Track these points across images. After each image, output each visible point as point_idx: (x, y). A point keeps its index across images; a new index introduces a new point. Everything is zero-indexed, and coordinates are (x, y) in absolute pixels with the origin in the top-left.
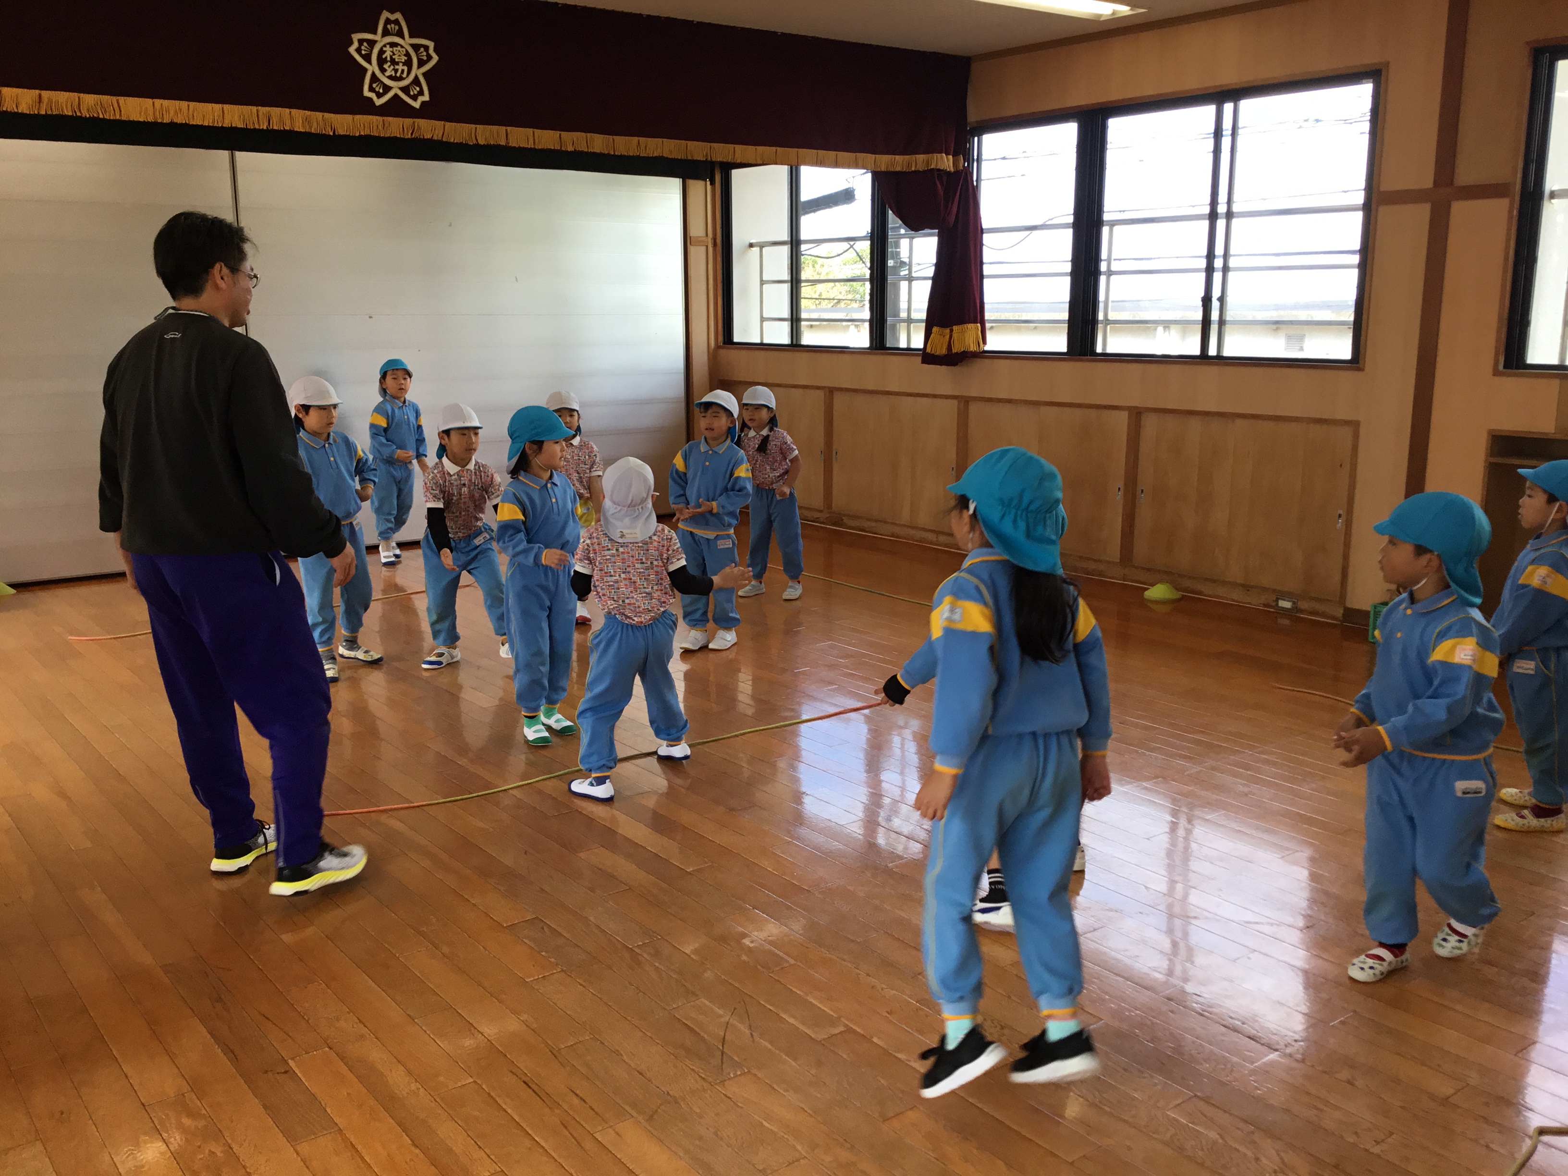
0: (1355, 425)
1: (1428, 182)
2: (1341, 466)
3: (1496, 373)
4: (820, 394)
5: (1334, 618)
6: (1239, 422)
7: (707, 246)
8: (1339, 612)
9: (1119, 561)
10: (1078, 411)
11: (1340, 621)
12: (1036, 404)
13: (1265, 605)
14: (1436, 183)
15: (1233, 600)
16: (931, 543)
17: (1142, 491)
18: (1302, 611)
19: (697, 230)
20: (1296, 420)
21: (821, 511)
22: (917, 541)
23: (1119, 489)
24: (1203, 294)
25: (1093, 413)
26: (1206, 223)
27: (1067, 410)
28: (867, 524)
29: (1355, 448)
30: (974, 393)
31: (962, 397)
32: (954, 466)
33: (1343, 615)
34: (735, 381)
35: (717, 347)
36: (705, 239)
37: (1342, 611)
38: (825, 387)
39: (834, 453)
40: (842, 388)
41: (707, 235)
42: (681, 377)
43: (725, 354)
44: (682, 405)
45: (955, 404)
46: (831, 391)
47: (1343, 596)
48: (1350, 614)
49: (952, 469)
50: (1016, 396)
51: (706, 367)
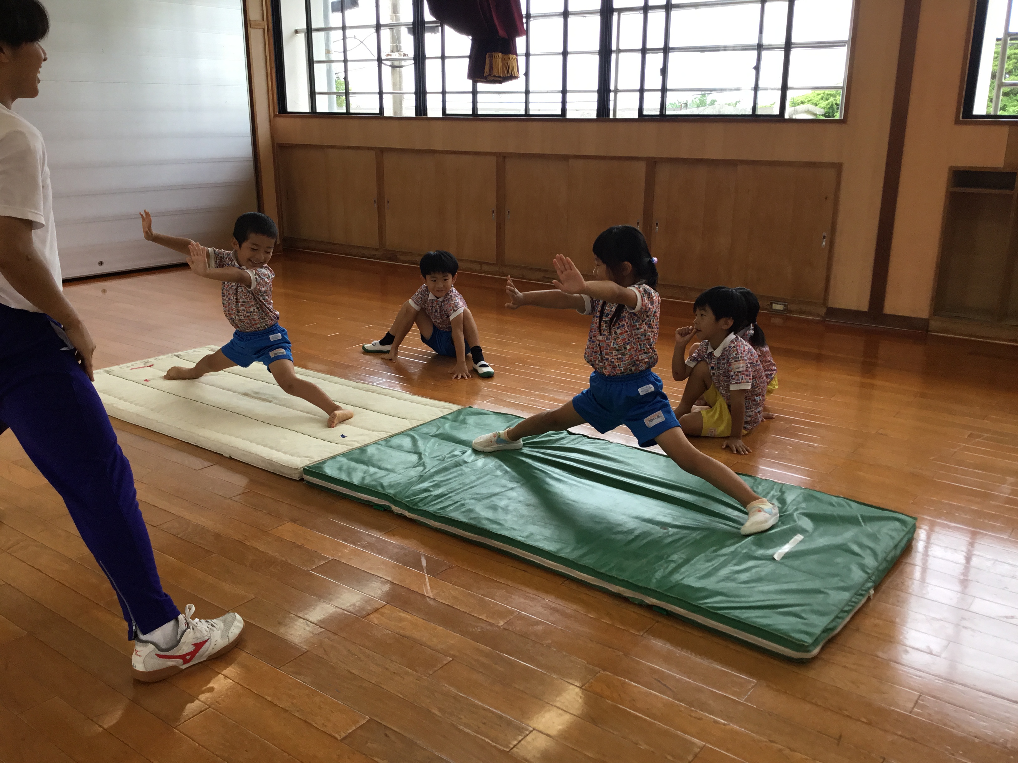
0: (838, 167)
2: (826, 198)
3: (957, 122)
4: (372, 154)
5: (818, 315)
6: (740, 167)
7: (264, 29)
8: (823, 311)
11: (823, 317)
12: (566, 158)
16: (475, 271)
17: (657, 224)
18: (791, 312)
19: (255, 15)
20: (790, 164)
21: (377, 250)
29: (838, 184)
30: (511, 150)
31: (500, 153)
32: (495, 209)
33: (826, 314)
34: (292, 144)
35: (275, 116)
36: (261, 22)
37: (825, 310)
38: (376, 148)
39: (386, 202)
40: (392, 148)
41: (263, 20)
42: (248, 140)
43: (282, 121)
44: (251, 164)
45: (494, 159)
46: (381, 151)
47: (825, 299)
48: (832, 312)
49: (493, 212)
50: (548, 151)
51: (268, 132)
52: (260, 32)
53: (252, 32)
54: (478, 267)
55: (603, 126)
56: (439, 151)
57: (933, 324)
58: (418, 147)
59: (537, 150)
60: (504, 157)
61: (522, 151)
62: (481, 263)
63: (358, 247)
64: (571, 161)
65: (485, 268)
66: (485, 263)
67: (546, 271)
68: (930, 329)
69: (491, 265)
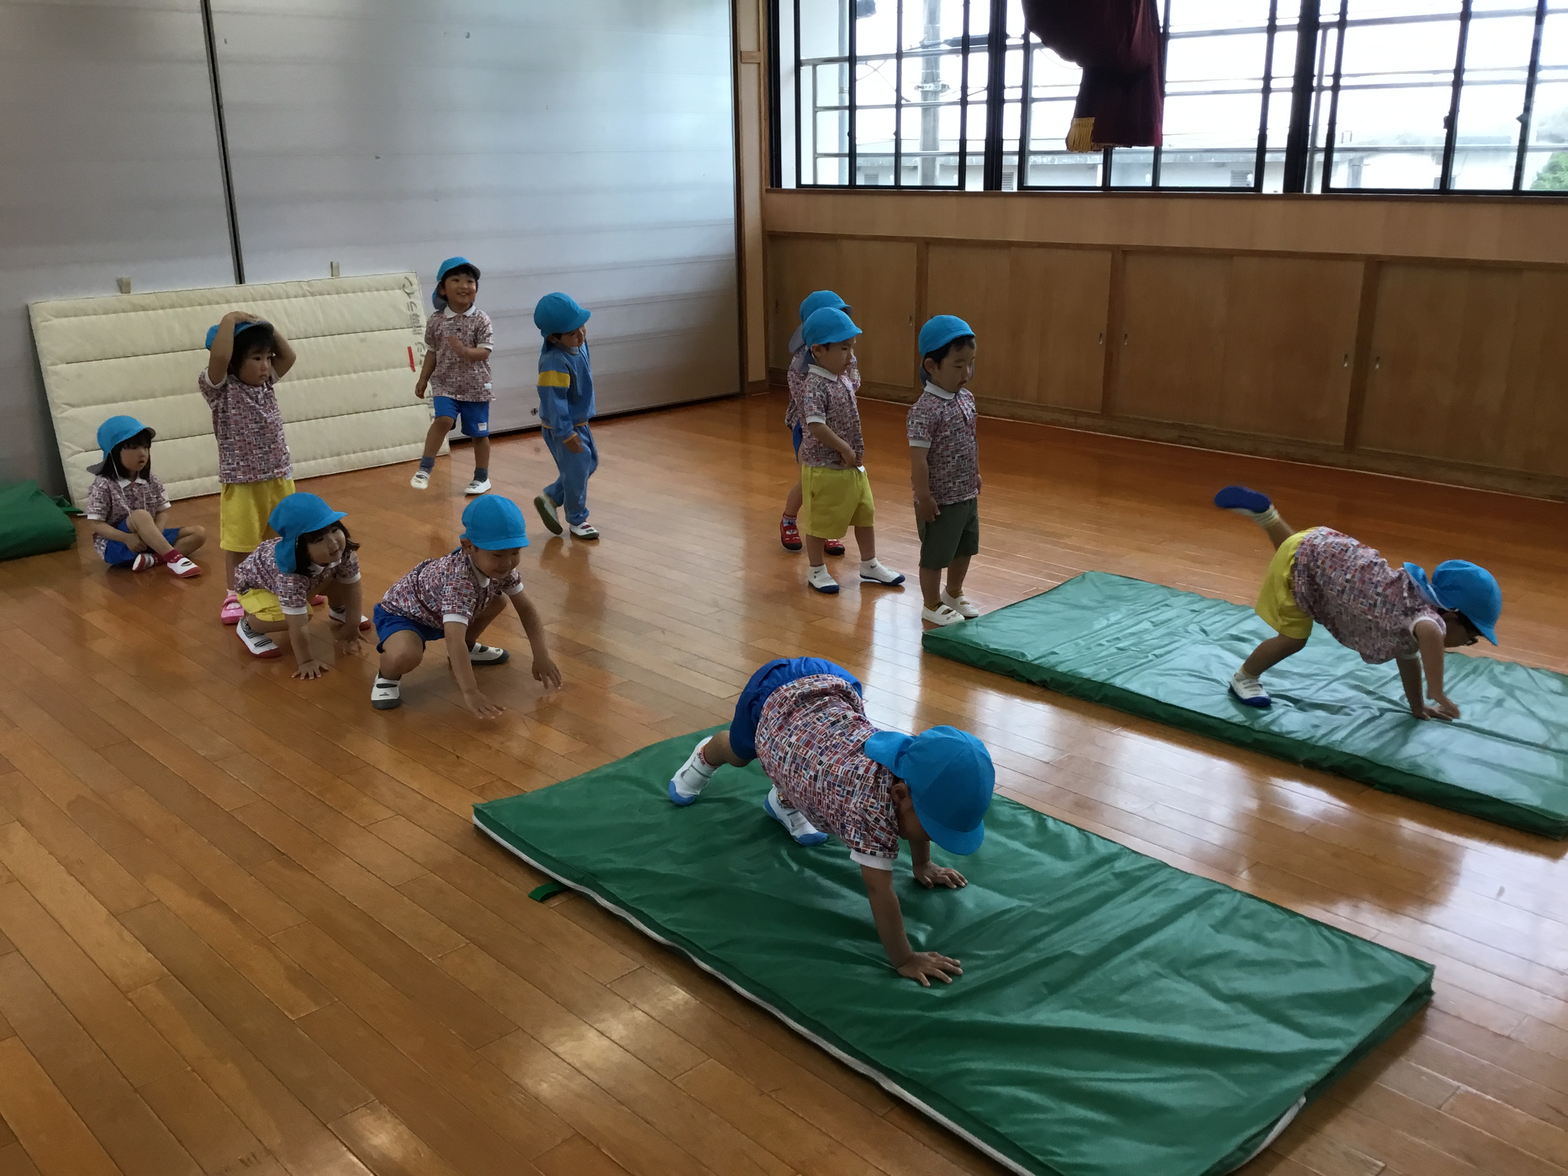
4: (913, 247)
6: (1526, 274)
7: (759, 64)
9: (1342, 444)
10: (1291, 263)
12: (1228, 255)
13: (1552, 497)
15: (1505, 491)
16: (1067, 425)
17: (1378, 358)
19: (748, 43)
22: (1046, 423)
23: (1346, 357)
24: (1447, 114)
26: (1457, 24)
30: (1137, 241)
31: (1118, 246)
32: (1104, 332)
34: (789, 233)
35: (767, 190)
36: (756, 54)
38: (917, 238)
40: (942, 239)
41: (759, 50)
42: (731, 230)
43: (774, 197)
44: (733, 264)
45: (1108, 256)
46: (928, 243)
49: (1101, 335)
50: (1199, 243)
51: (758, 217)
52: (754, 67)
53: (743, 68)
54: (1071, 420)
55: (1294, 207)
56: (1018, 242)
58: (986, 236)
59: (1177, 242)
60: (1124, 252)
61: (1155, 243)
62: (1076, 414)
64: (1236, 259)
65: (1082, 420)
66: (1082, 414)
67: (1182, 427)
69: (1093, 416)
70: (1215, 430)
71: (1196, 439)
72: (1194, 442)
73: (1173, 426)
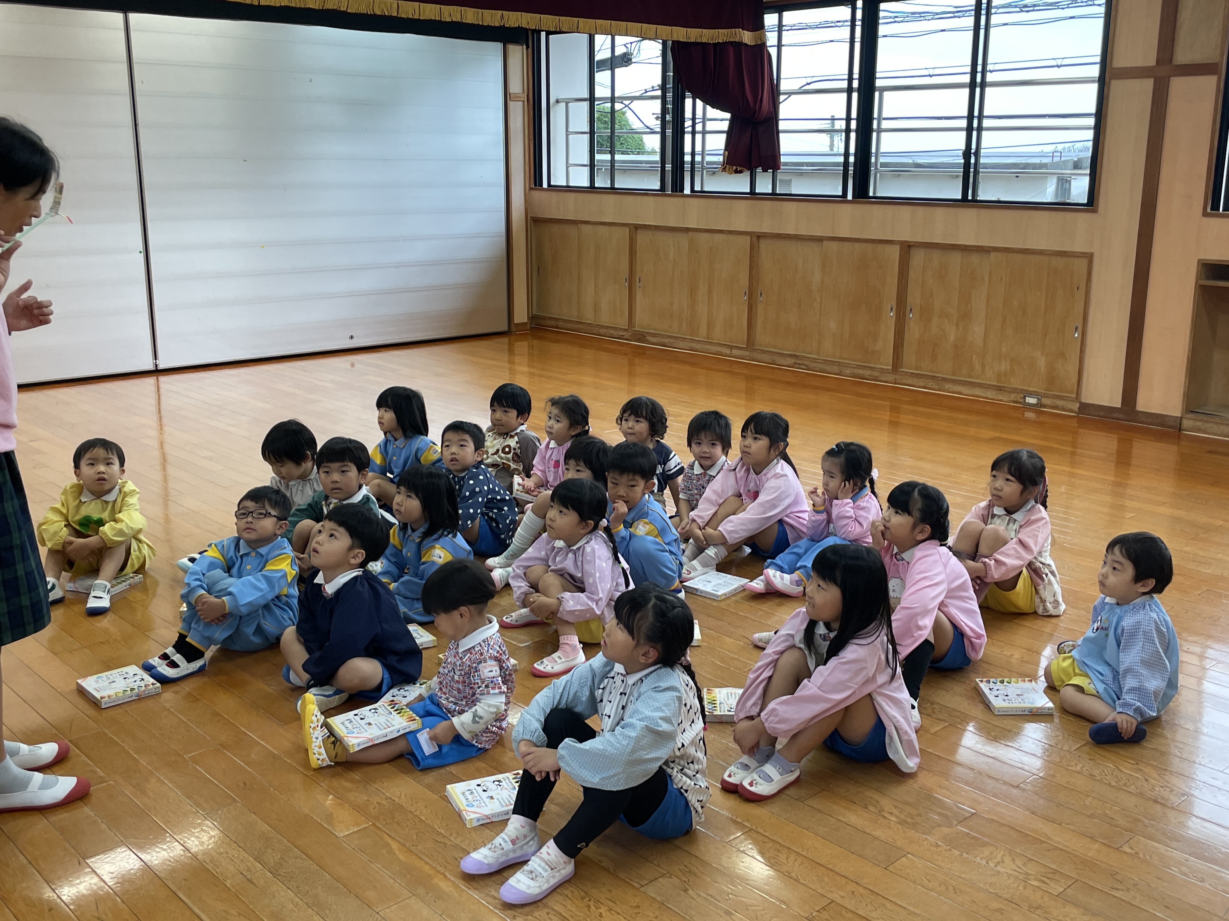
0: (1089, 257)
1: (1152, 62)
2: (1078, 288)
3: (1205, 214)
4: (627, 230)
5: (1071, 411)
6: (993, 254)
7: (523, 102)
8: (1076, 407)
9: (891, 368)
10: (857, 245)
11: (1076, 413)
12: (820, 240)
13: (1014, 402)
14: (1158, 61)
15: (988, 399)
17: (911, 310)
18: (1044, 406)
19: (516, 86)
20: (1041, 252)
21: (626, 330)
22: (715, 354)
23: (892, 309)
24: (963, 147)
25: (869, 246)
27: (847, 245)
28: (666, 341)
29: (1090, 274)
30: (765, 229)
31: (754, 233)
32: (747, 291)
33: (1079, 408)
34: (546, 219)
35: (531, 189)
36: (521, 95)
37: (1078, 405)
38: (630, 224)
39: (638, 281)
40: (646, 225)
41: (524, 92)
42: (501, 216)
43: (536, 194)
44: (504, 239)
45: (748, 238)
46: (637, 227)
47: (1078, 393)
48: (1085, 408)
49: (745, 293)
50: (803, 232)
51: (523, 207)
52: (520, 104)
53: (511, 104)
54: (728, 351)
56: (693, 228)
57: (1186, 423)
58: (672, 224)
59: (790, 230)
60: (758, 237)
61: (776, 231)
62: (731, 347)
63: (607, 327)
64: (825, 243)
65: (735, 352)
66: (736, 347)
67: (798, 357)
68: (1183, 427)
69: (741, 348)
70: (816, 359)
71: (804, 365)
72: (803, 367)
73: (790, 356)
